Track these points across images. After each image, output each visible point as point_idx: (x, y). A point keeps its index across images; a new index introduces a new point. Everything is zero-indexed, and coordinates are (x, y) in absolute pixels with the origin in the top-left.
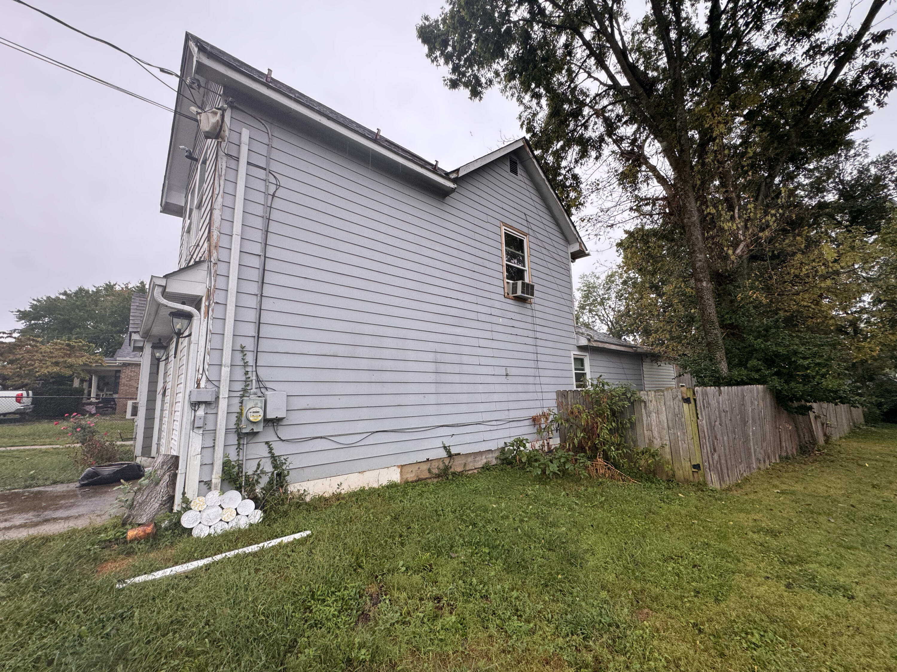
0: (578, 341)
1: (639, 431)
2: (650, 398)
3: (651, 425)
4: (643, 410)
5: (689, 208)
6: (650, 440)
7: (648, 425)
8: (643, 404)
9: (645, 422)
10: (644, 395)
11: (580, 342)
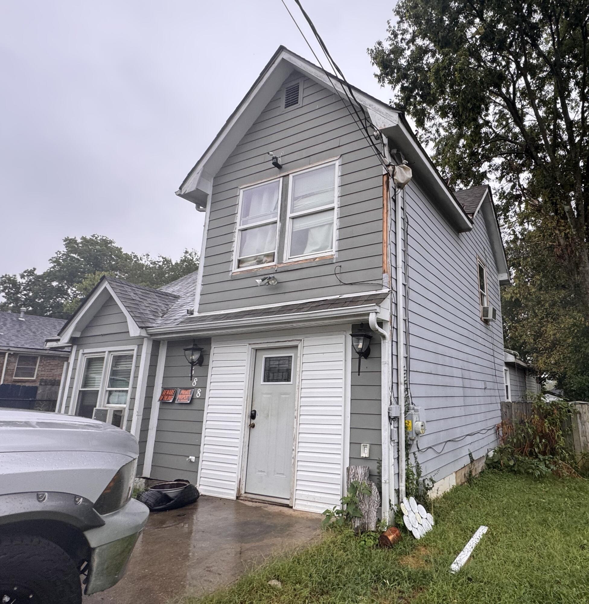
0: (506, 358)
1: (575, 437)
2: (584, 410)
3: (586, 432)
4: (579, 420)
5: (584, 260)
6: (585, 444)
7: (583, 432)
8: (578, 415)
9: (580, 430)
10: (579, 408)
11: (507, 359)
